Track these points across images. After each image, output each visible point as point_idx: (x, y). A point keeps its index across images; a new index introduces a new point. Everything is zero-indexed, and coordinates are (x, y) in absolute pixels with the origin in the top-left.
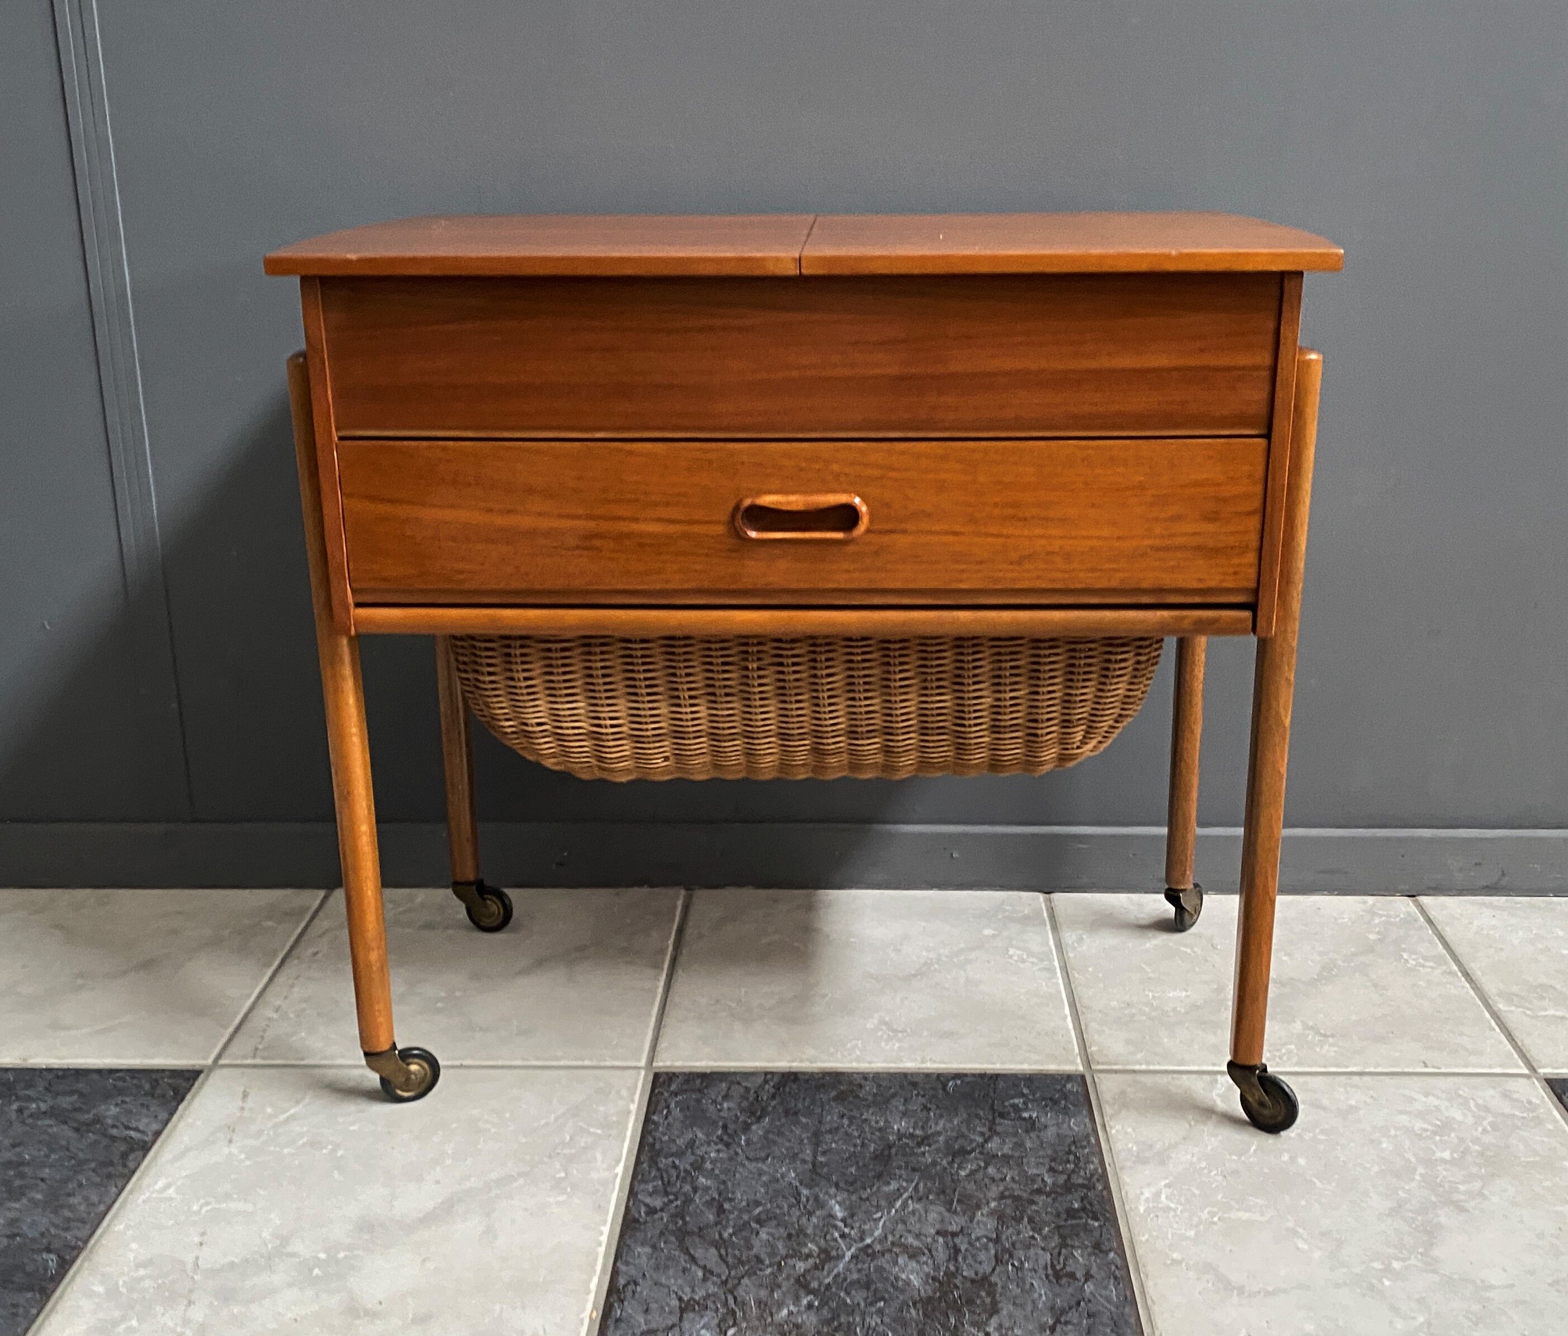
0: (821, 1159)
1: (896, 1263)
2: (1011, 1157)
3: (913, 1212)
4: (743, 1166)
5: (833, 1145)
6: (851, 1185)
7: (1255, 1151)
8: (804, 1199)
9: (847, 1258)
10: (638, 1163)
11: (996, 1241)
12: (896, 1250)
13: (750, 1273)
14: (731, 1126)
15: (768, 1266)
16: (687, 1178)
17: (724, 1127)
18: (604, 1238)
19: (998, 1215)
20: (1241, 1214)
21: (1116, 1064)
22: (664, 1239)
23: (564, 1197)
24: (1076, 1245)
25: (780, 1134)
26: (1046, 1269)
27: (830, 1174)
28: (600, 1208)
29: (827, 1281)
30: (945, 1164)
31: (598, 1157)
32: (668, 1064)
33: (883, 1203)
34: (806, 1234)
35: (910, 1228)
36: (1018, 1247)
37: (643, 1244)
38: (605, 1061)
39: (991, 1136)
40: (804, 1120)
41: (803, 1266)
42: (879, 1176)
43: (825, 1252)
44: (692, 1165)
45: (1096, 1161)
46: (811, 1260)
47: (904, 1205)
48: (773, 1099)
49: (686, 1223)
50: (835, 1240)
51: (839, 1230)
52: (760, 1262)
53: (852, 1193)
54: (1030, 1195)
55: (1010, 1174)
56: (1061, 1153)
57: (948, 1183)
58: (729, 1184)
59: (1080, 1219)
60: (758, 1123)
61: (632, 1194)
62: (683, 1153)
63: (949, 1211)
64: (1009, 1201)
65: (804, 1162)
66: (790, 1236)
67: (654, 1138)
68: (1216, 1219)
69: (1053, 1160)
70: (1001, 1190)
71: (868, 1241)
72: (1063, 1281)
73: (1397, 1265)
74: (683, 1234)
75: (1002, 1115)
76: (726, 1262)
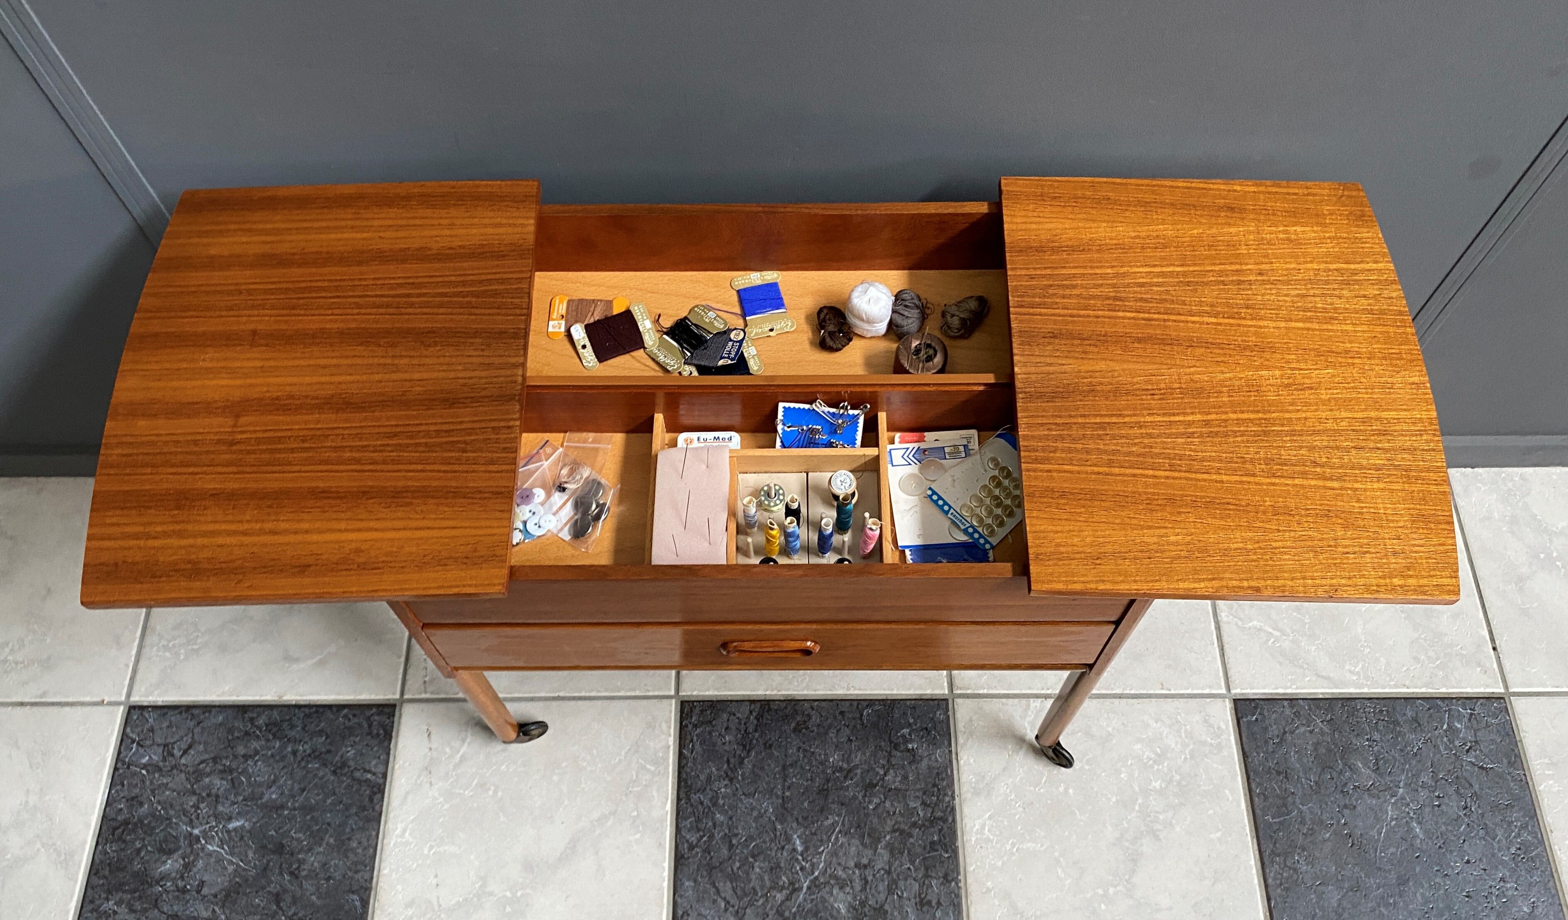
0: (788, 794)
1: (832, 894)
2: (900, 790)
3: (842, 846)
4: (741, 800)
5: (794, 780)
6: (805, 821)
7: (1045, 783)
8: (778, 833)
9: (805, 890)
10: (679, 799)
11: (889, 872)
12: (832, 882)
13: (751, 904)
14: (732, 760)
15: (761, 897)
16: (709, 814)
17: (728, 761)
18: (666, 874)
19: (890, 848)
20: (1030, 844)
21: (968, 689)
22: (700, 873)
23: (638, 836)
24: (934, 875)
25: (762, 768)
26: (915, 898)
27: (793, 809)
28: (661, 845)
29: (794, 910)
30: (860, 798)
31: (655, 793)
32: (689, 693)
33: (824, 837)
34: (780, 867)
35: (840, 861)
36: (901, 877)
37: (689, 880)
38: (648, 691)
39: (888, 769)
40: (776, 753)
41: (780, 897)
42: (822, 810)
43: (792, 883)
44: (711, 800)
45: (950, 793)
46: (784, 892)
47: (837, 838)
48: (756, 731)
49: (711, 858)
50: (797, 873)
51: (799, 863)
52: (756, 893)
53: (806, 827)
54: (910, 828)
55: (899, 808)
56: (930, 786)
57: (862, 817)
58: (734, 819)
59: (937, 850)
60: (748, 756)
61: (678, 830)
62: (705, 789)
63: (862, 844)
64: (897, 834)
65: (777, 797)
66: (772, 869)
67: (686, 774)
68: (1015, 850)
69: (924, 793)
70: (893, 823)
71: (816, 874)
72: (925, 909)
73: (1111, 890)
74: (711, 868)
75: (896, 747)
76: (736, 894)
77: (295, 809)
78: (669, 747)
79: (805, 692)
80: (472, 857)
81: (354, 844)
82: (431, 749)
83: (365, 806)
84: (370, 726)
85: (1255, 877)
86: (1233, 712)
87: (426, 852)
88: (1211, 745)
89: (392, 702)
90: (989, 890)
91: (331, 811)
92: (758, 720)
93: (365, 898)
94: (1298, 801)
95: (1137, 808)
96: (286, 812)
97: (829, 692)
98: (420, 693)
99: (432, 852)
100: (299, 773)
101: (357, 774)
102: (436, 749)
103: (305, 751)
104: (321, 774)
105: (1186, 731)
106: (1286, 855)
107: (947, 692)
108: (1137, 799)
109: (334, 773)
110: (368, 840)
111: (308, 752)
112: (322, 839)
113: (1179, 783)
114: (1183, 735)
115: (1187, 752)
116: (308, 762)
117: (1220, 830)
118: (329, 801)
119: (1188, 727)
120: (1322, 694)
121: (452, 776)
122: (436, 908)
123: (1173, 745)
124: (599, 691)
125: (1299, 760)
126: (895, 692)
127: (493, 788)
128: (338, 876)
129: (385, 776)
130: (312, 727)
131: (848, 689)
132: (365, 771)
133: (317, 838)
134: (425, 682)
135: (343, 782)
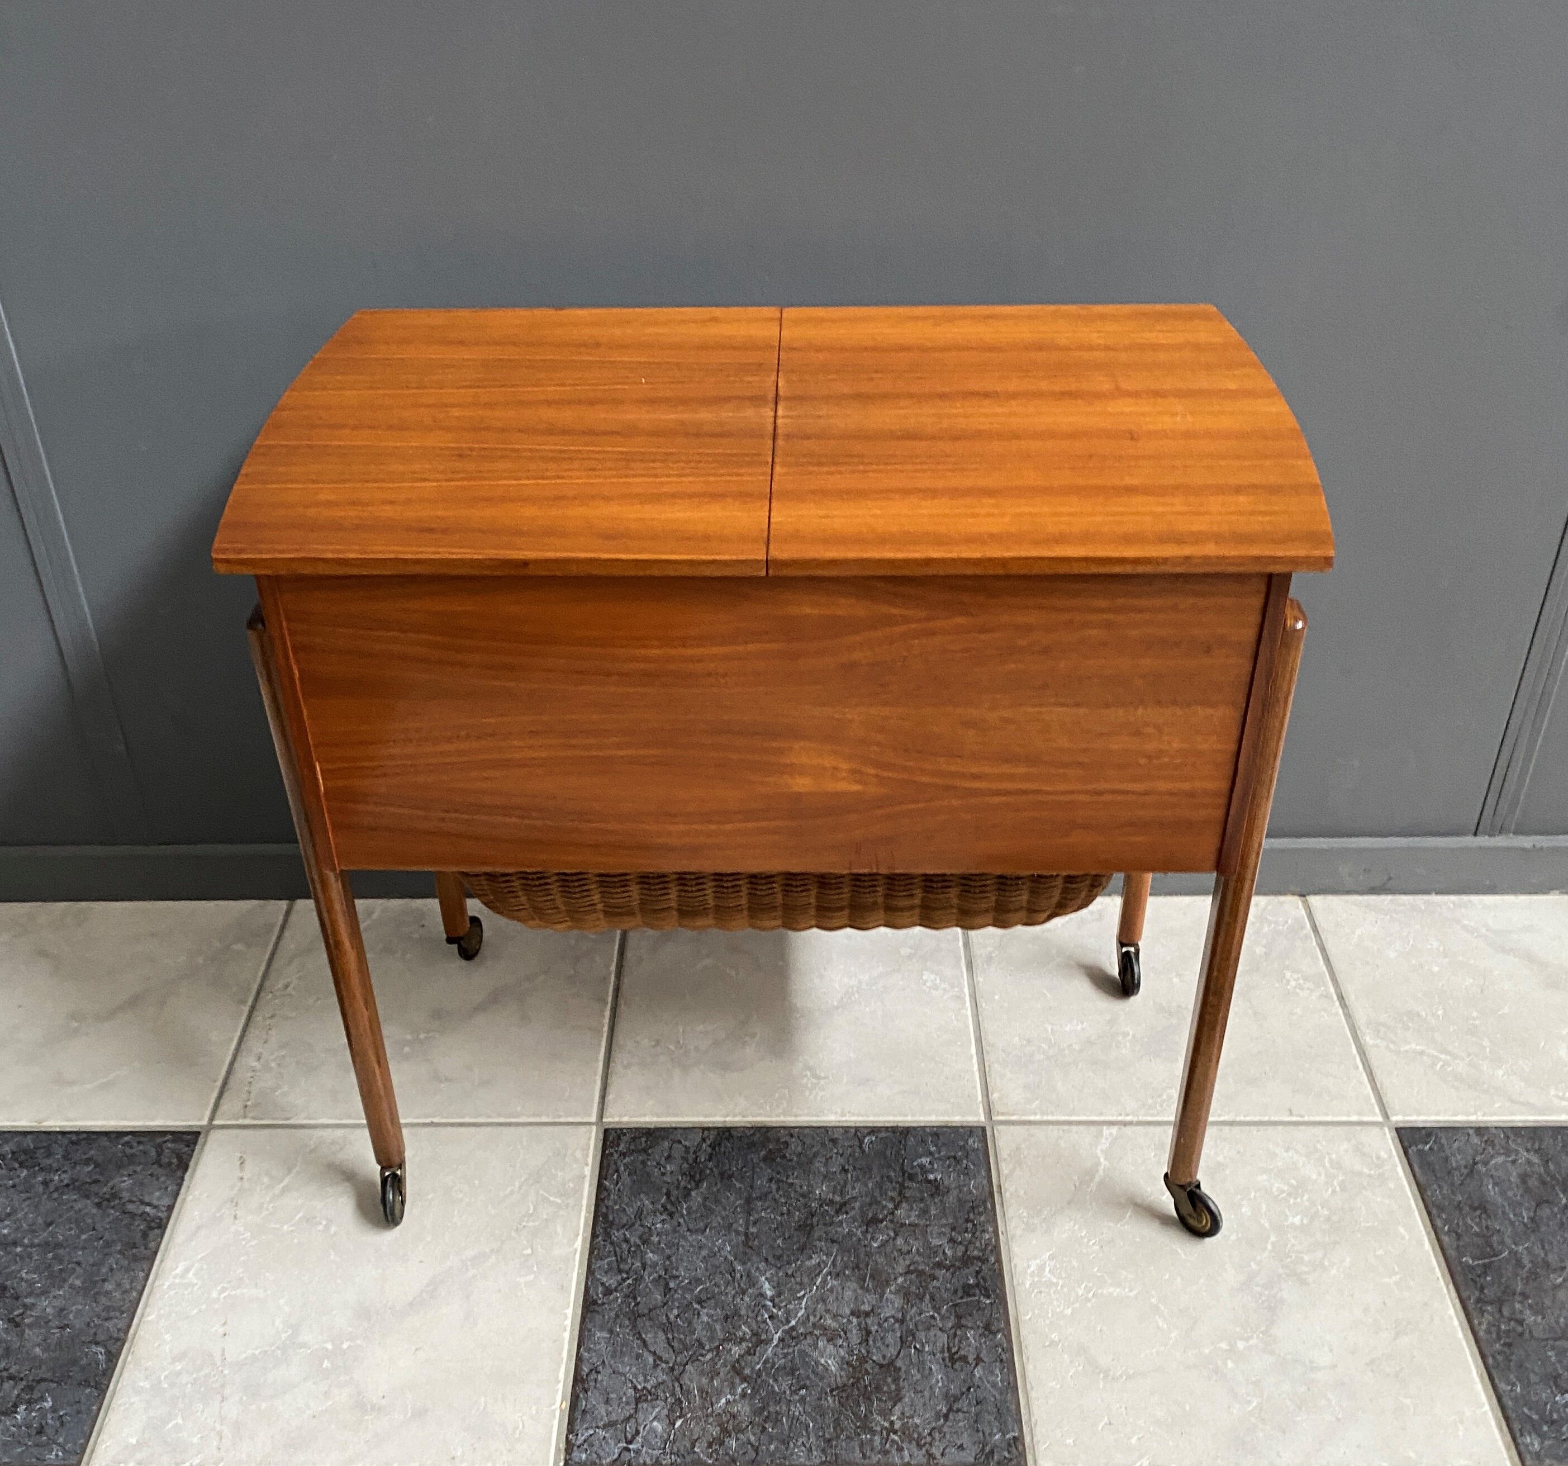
0: (753, 1230)
1: (816, 1347)
2: (917, 1225)
3: (831, 1290)
4: (684, 1238)
5: (763, 1214)
6: (778, 1261)
8: (738, 1276)
9: (775, 1342)
10: (594, 1235)
11: (902, 1321)
12: (817, 1332)
13: (693, 1359)
14: (675, 1193)
15: (708, 1351)
16: (636, 1252)
17: (668, 1194)
18: (568, 1322)
19: (906, 1294)
20: (1111, 1290)
21: (1013, 1115)
22: (618, 1321)
23: (531, 1277)
24: (970, 1325)
25: (717, 1201)
26: (942, 1352)
27: (760, 1247)
28: (563, 1289)
29: (758, 1367)
30: (859, 1233)
31: (559, 1229)
32: (617, 1119)
33: (806, 1280)
34: (740, 1316)
35: (829, 1307)
36: (920, 1328)
37: (602, 1329)
38: (560, 1116)
39: (901, 1202)
40: (738, 1185)
41: (736, 1351)
42: (802, 1249)
43: (755, 1334)
44: (640, 1238)
45: (991, 1229)
46: (744, 1345)
47: (824, 1281)
48: (710, 1160)
49: (637, 1304)
50: (765, 1322)
51: (767, 1309)
52: (701, 1346)
53: (780, 1268)
54: (933, 1268)
55: (916, 1245)
56: (960, 1221)
57: (862, 1256)
58: (673, 1259)
59: (974, 1295)
60: (697, 1187)
61: (590, 1271)
62: (633, 1224)
63: (862, 1288)
64: (913, 1276)
65: (738, 1233)
66: (726, 1318)
67: (607, 1207)
68: (1091, 1295)
69: (953, 1229)
70: (908, 1262)
71: (793, 1323)
72: (957, 1366)
73: (1241, 1345)
74: (635, 1317)
75: (911, 1177)
76: (672, 1347)
77: (32, 1245)
78: (584, 1177)
79: (782, 1118)
80: (282, 1302)
81: (109, 1286)
82: (242, 1179)
83: (134, 1243)
84: (159, 1154)
85: (1459, 1329)
86: (1397, 1141)
87: (215, 1295)
88: (1370, 1176)
89: (195, 1129)
90: (1053, 1343)
91: (84, 1248)
92: (714, 1149)
93: (114, 1351)
94: (1508, 1241)
95: (1269, 1247)
96: (19, 1249)
97: (814, 1119)
98: (237, 1119)
99: (223, 1296)
100: (47, 1205)
101: (130, 1207)
102: (249, 1179)
103: (62, 1181)
104: (78, 1206)
105: (1331, 1161)
106: (1499, 1303)
107: (982, 1119)
108: (1268, 1237)
109: (98, 1205)
110: (132, 1282)
111: (66, 1182)
112: (65, 1280)
113: (1328, 1219)
114: (1327, 1164)
115: (1335, 1183)
116: (62, 1194)
117: (1396, 1273)
118: (84, 1237)
119: (1334, 1156)
120: (1520, 1121)
121: (267, 1209)
122: (219, 1363)
123: (1314, 1177)
124: (490, 1117)
125: (1503, 1193)
126: (909, 1118)
127: (324, 1222)
128: (78, 1324)
129: (170, 1208)
130: (77, 1156)
131: (843, 1115)
132: (142, 1202)
133: (58, 1279)
134: (246, 1107)
135: (109, 1215)
